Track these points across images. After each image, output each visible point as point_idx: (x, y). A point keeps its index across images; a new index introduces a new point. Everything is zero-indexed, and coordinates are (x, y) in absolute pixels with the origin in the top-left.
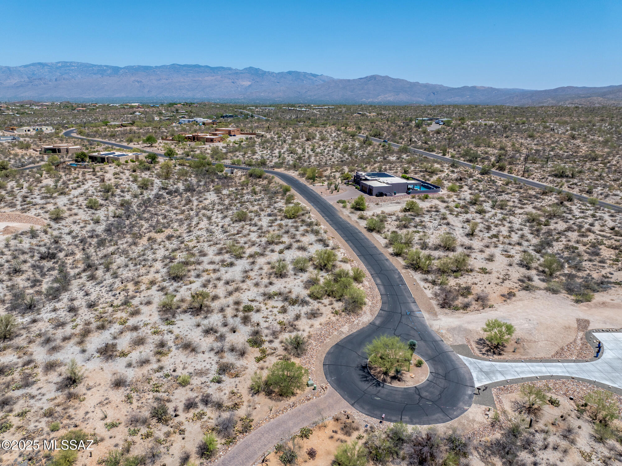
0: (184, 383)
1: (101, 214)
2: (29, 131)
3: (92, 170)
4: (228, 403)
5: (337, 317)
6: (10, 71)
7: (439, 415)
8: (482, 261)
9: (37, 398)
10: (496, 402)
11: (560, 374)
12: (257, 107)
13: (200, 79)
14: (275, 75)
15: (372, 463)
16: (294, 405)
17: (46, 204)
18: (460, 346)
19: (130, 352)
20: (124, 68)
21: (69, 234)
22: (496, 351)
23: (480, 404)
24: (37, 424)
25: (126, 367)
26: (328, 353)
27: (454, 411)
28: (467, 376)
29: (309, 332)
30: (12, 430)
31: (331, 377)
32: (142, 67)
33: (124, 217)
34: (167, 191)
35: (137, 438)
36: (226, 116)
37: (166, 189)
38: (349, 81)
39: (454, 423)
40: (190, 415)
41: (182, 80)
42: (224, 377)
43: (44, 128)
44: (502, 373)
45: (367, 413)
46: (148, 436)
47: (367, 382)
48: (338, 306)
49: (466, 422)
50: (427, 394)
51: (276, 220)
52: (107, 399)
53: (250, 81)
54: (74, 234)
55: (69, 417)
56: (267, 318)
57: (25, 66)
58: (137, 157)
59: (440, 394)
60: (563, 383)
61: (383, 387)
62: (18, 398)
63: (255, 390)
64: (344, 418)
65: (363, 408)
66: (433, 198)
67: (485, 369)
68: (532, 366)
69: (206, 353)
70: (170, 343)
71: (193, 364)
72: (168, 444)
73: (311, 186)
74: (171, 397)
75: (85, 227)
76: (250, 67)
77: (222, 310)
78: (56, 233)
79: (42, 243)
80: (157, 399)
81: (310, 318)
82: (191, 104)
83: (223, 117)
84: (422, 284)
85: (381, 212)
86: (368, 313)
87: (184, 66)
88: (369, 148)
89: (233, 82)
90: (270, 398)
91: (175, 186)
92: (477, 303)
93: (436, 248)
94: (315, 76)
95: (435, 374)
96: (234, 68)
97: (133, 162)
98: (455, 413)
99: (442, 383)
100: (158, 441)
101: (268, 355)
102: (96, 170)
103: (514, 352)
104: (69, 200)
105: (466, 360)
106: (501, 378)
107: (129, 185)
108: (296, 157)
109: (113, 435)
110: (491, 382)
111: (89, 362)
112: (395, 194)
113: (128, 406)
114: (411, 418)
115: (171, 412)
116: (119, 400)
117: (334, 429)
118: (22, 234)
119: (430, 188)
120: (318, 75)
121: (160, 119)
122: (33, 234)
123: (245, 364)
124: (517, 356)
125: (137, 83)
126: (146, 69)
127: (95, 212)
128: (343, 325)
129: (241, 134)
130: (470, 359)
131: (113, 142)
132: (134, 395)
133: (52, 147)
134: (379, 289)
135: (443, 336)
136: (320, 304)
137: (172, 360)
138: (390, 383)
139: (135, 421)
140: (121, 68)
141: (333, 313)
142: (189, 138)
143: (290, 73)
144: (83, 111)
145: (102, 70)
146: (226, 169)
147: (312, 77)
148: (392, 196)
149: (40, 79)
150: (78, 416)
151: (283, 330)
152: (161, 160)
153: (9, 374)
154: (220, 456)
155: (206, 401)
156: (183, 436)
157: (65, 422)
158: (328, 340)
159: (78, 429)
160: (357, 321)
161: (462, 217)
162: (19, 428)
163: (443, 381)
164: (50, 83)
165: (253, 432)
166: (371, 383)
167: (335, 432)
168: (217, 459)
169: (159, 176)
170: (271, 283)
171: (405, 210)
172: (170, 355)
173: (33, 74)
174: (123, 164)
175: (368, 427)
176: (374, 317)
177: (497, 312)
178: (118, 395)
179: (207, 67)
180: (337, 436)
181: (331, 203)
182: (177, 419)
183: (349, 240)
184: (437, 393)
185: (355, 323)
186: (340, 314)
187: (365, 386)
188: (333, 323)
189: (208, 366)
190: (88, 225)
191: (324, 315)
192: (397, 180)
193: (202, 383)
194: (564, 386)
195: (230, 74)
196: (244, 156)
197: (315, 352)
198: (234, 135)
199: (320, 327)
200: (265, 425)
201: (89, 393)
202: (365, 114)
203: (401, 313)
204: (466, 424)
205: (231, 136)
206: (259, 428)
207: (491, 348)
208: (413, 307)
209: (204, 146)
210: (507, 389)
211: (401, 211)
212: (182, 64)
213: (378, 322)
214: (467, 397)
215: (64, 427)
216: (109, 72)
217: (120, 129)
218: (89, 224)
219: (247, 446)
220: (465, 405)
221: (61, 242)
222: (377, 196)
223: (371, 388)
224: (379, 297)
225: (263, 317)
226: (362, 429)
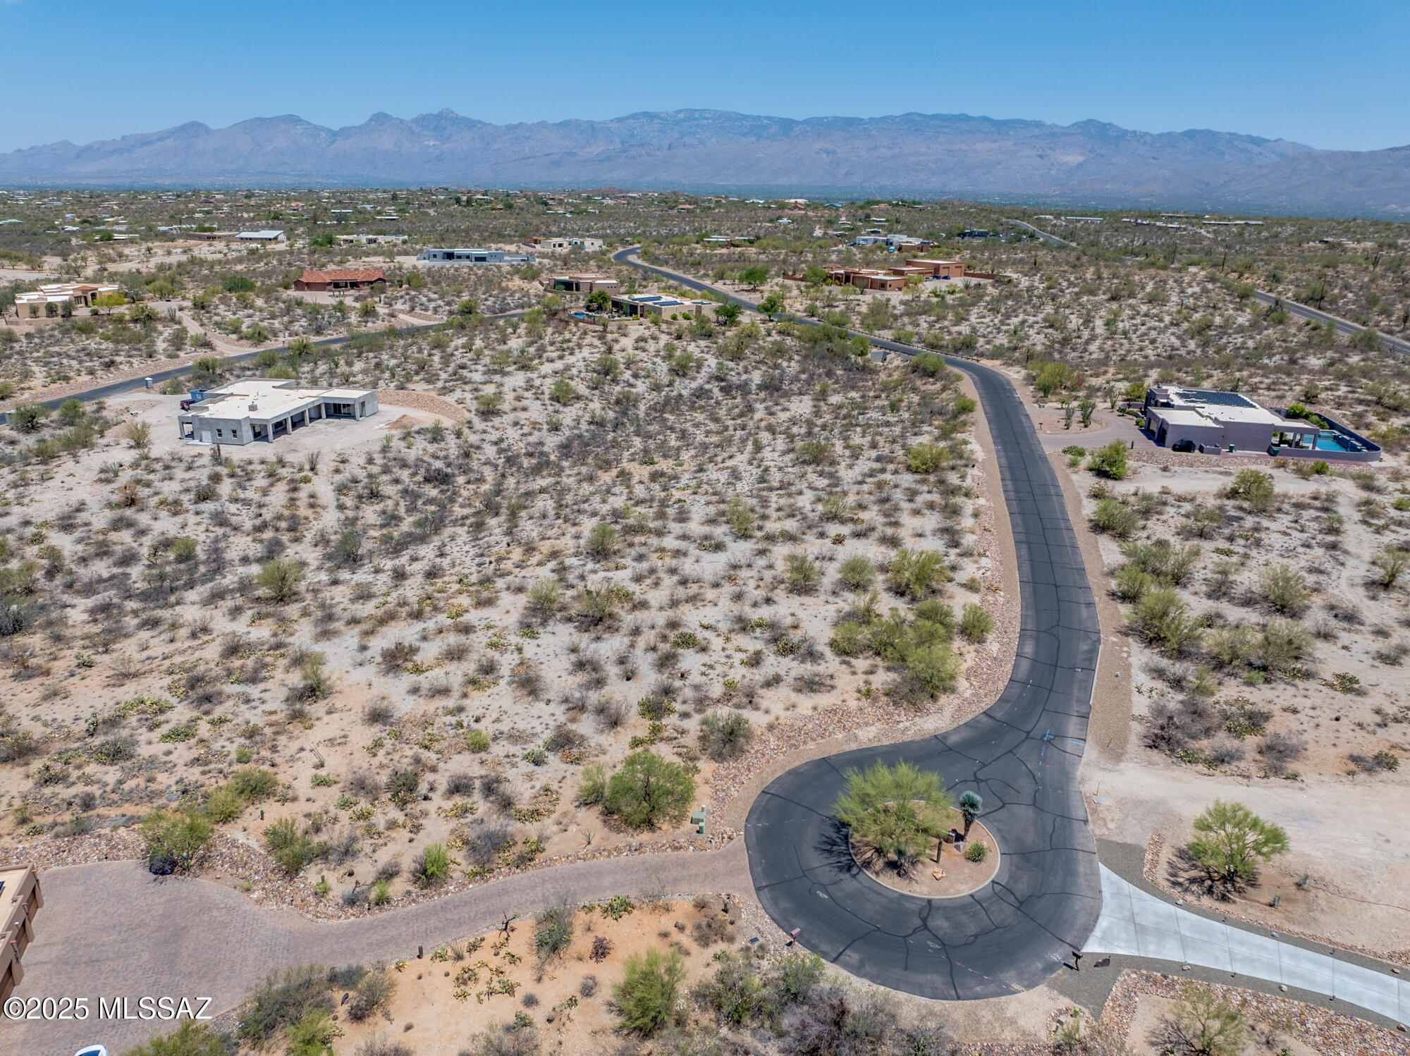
0: (479, 747)
1: (568, 415)
2: (560, 245)
3: (600, 328)
4: (524, 804)
5: (865, 703)
6: (593, 129)
7: (938, 980)
8: (1364, 657)
9: (253, 704)
10: (1109, 1003)
11: (1367, 1006)
12: (1057, 216)
13: (964, 147)
14: (1148, 139)
15: (713, 1016)
16: (639, 848)
17: (485, 383)
18: (1123, 846)
19: (430, 668)
20: (805, 122)
21: (496, 443)
22: (1219, 888)
23: (1061, 992)
24: (227, 743)
25: (409, 692)
26: (790, 773)
27: (981, 982)
28: (1081, 920)
29: (777, 719)
30: (193, 741)
31: (759, 820)
32: (842, 119)
33: (609, 427)
34: (723, 384)
35: (344, 816)
36: (971, 234)
37: (722, 380)
38: (1356, 155)
39: (956, 1010)
40: (448, 805)
41: (923, 150)
42: (553, 759)
43: (588, 242)
44: (1184, 942)
45: (776, 916)
46: (363, 816)
47: (826, 855)
48: (883, 679)
49: (989, 1016)
50: (945, 924)
51: (883, 471)
52: (345, 737)
53: (1082, 154)
54: (504, 445)
55: (274, 749)
56: (711, 667)
57: (620, 120)
58: (699, 310)
59: (976, 936)
60: (1360, 1030)
61: (854, 876)
62: (229, 697)
63: (591, 798)
64: (717, 908)
65: (776, 904)
66: (1341, 475)
67: (1146, 920)
68: (1293, 956)
69: (552, 705)
70: (505, 671)
71: (516, 718)
72: (381, 841)
73: (1031, 408)
74: (441, 765)
75: (530, 434)
76: (1090, 121)
77: (636, 632)
78: (473, 439)
79: (442, 454)
80: (417, 760)
81: (800, 691)
82: (914, 203)
83: (963, 235)
84: (1141, 679)
85: (1159, 489)
86: (948, 712)
87: (935, 117)
88: (1271, 331)
89: (1041, 157)
90: (605, 821)
91: (744, 377)
92: (1258, 757)
93: (1248, 601)
94: (1258, 141)
95: (1000, 890)
96: (1049, 123)
97: (687, 318)
98: (978, 989)
99: (1005, 913)
100: (370, 832)
101: (662, 739)
102: (609, 329)
103: (1271, 905)
104: (529, 380)
105: (1112, 883)
106: (1171, 953)
107: (654, 364)
108: (1058, 335)
109: (313, 797)
110: (1135, 953)
111: (360, 669)
112: (1231, 449)
113: (368, 757)
114: (862, 963)
115: (423, 788)
116: (361, 744)
117: (681, 921)
118: (418, 432)
119: (1354, 448)
120: (1267, 141)
121: (825, 233)
122: (436, 435)
123: (605, 744)
124: (1273, 919)
125: (824, 155)
126: (850, 125)
127: (561, 409)
128: (867, 724)
129: (966, 274)
130: (1124, 882)
131: (690, 277)
132: (388, 743)
133: (566, 278)
134: (1015, 667)
135: (1095, 811)
136: (844, 666)
137: (486, 701)
138: (877, 874)
139: (361, 786)
140: (798, 123)
141: (859, 691)
142: (837, 277)
143: (1190, 134)
144: (688, 210)
145: (758, 127)
146: (874, 350)
147: (1250, 146)
148: (1218, 453)
149: (642, 145)
150: (287, 750)
151: (727, 698)
152: (745, 318)
153: (242, 657)
154: (447, 893)
155: (490, 788)
156: (413, 836)
157: (265, 753)
158: (811, 745)
159: (275, 770)
160: (908, 724)
161: (1394, 536)
162: (202, 741)
163: (1009, 910)
164: (658, 153)
165: (531, 872)
166: (835, 859)
167: (681, 928)
168: (439, 895)
169: (721, 352)
170: (768, 601)
171: (1233, 494)
172: (489, 691)
173: (632, 136)
174: (666, 322)
175: (757, 944)
176: (956, 725)
177: (1300, 795)
178: (364, 735)
179: (985, 119)
180: (676, 936)
181: (1048, 450)
182: (425, 805)
183: (1028, 543)
184: (972, 929)
185: (901, 725)
186: (875, 700)
187: (816, 861)
188: (847, 713)
189: (539, 729)
190: (536, 433)
191: (834, 692)
192: (1258, 415)
193: (508, 756)
194: (1358, 1037)
195: (1036, 137)
196: (931, 326)
197: (764, 761)
198: (946, 278)
199: (810, 712)
200: (561, 867)
201: (326, 718)
202: (1340, 244)
203: (1028, 733)
204: (985, 1020)
205: (938, 278)
206: (546, 869)
207: (1211, 878)
208: (1072, 726)
209: (860, 297)
210: (1171, 986)
211: (1220, 495)
212: (929, 113)
213: (954, 739)
214: (1040, 965)
215: (257, 761)
216: (772, 131)
217: (724, 251)
218: (540, 430)
219: (504, 892)
220: (1020, 981)
221: (475, 456)
222: (1174, 449)
223: (827, 868)
224: (1001, 686)
225: (705, 665)
226: (741, 942)
